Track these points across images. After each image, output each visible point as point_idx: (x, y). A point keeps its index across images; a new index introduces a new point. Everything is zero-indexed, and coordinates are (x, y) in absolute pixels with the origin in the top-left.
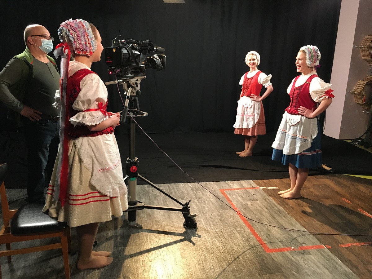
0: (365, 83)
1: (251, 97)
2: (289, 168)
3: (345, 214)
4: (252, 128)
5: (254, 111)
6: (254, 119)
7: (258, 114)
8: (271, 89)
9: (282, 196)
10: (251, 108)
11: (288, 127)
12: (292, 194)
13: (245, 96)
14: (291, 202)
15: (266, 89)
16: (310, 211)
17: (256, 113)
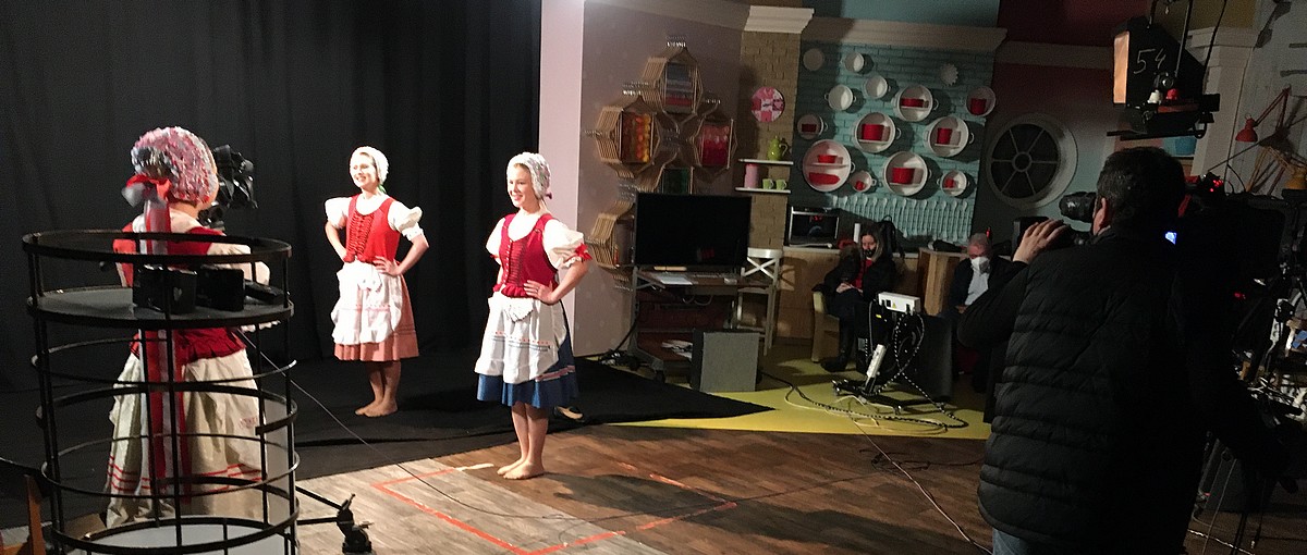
0: (614, 218)
1: (375, 265)
2: (514, 415)
3: (631, 486)
4: (386, 341)
5: (387, 300)
6: (388, 318)
7: (397, 305)
8: (424, 244)
9: (507, 476)
10: (379, 290)
11: (508, 324)
12: (527, 468)
13: (357, 262)
14: (531, 483)
15: (410, 244)
16: (569, 491)
17: (391, 303)
